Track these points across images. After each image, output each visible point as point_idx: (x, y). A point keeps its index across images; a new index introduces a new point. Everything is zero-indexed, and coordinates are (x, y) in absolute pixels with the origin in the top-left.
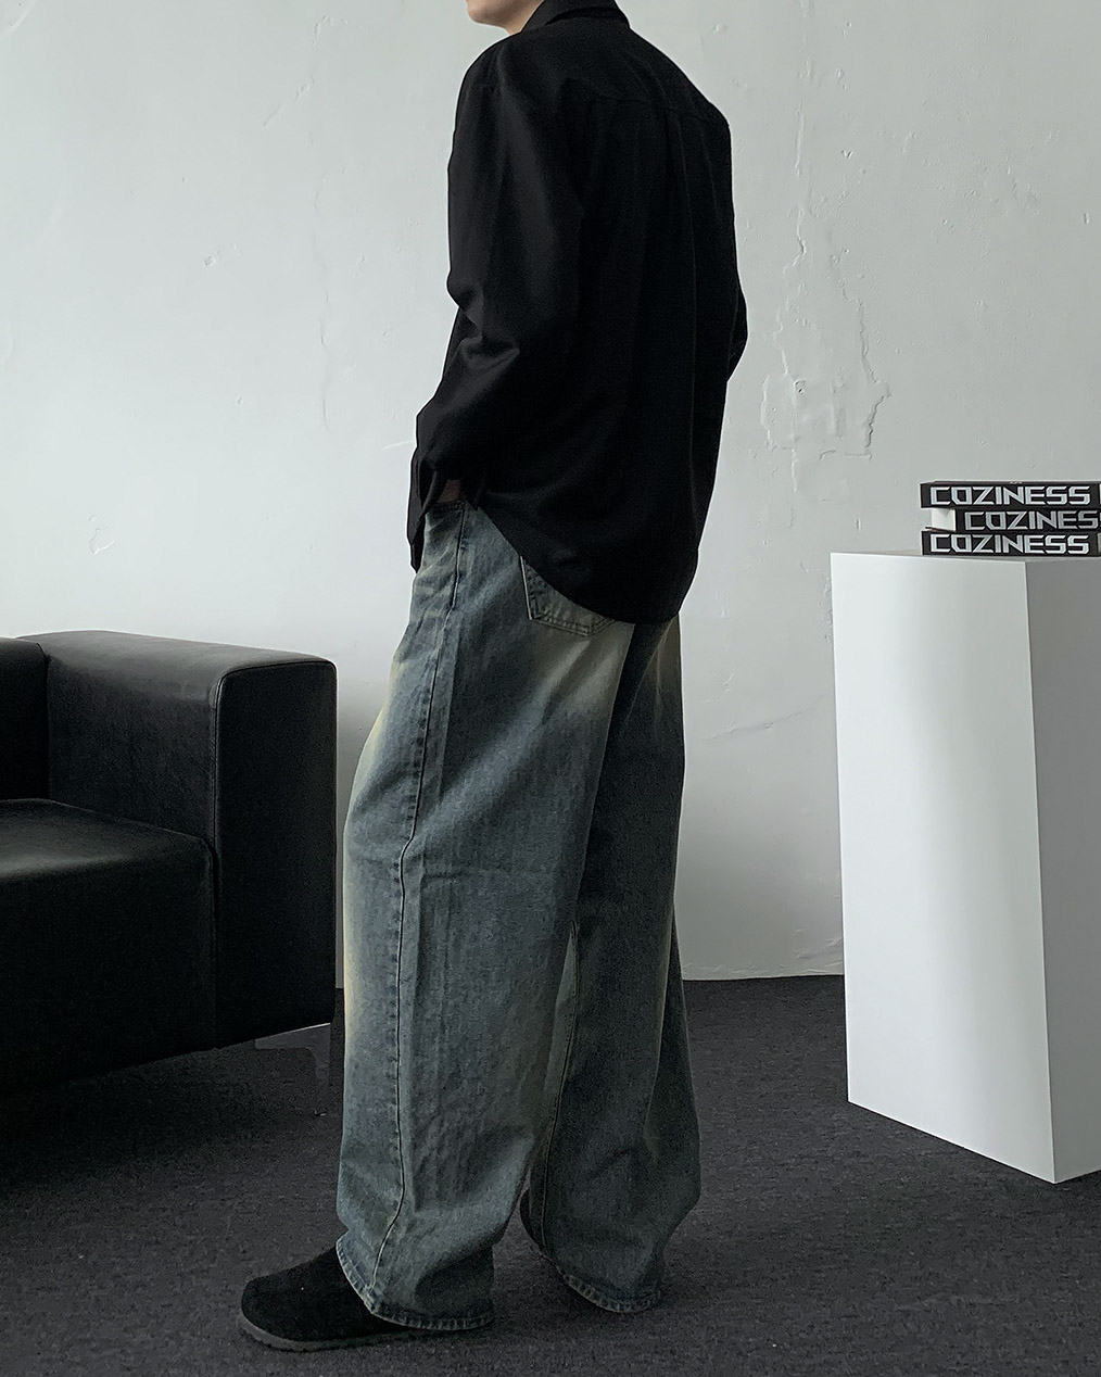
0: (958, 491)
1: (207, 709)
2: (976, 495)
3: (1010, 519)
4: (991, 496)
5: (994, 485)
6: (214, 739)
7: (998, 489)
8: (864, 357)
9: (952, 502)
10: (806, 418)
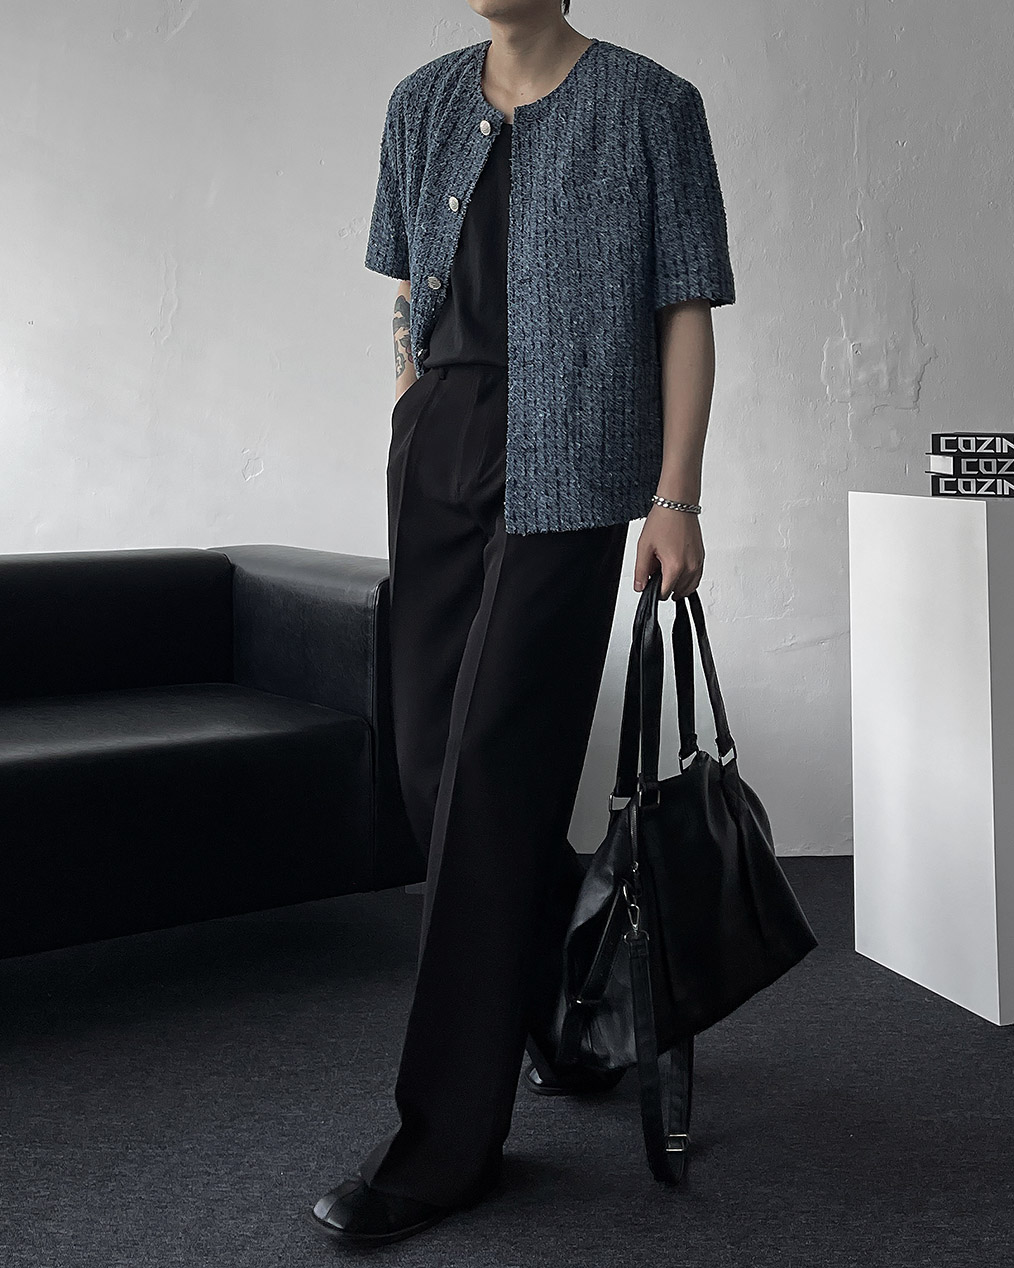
0: (964, 441)
1: (366, 610)
2: (979, 444)
3: (1001, 464)
4: (992, 445)
5: (995, 435)
6: (372, 635)
7: (997, 439)
8: (914, 324)
9: (956, 449)
10: (862, 376)
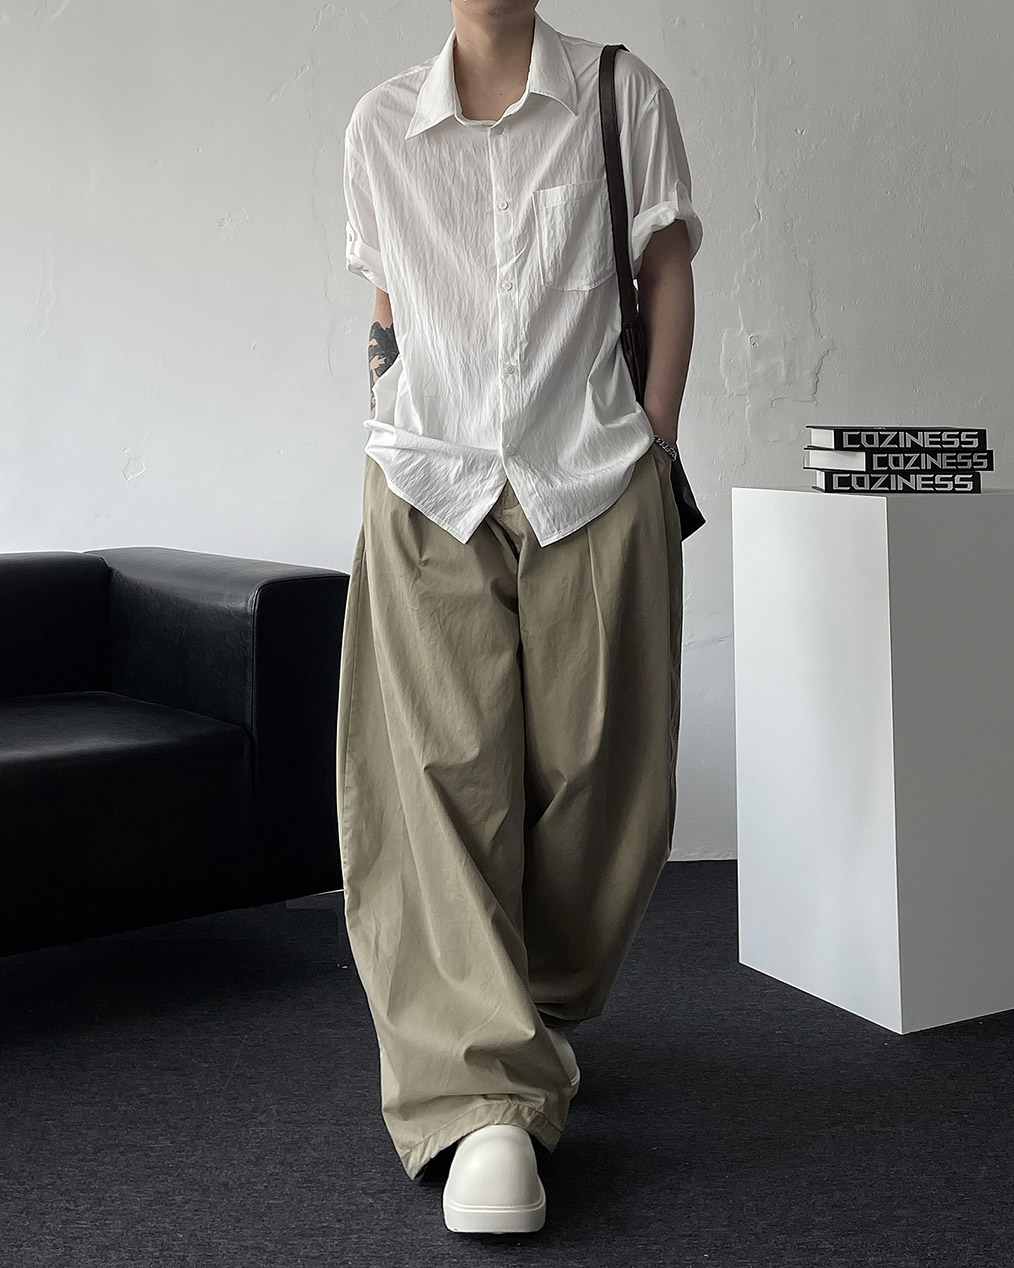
0: (867, 436)
1: (245, 616)
2: (882, 438)
3: (907, 459)
4: (895, 440)
5: (898, 430)
6: (252, 641)
7: (901, 434)
8: (812, 314)
9: (862, 445)
10: (759, 369)
